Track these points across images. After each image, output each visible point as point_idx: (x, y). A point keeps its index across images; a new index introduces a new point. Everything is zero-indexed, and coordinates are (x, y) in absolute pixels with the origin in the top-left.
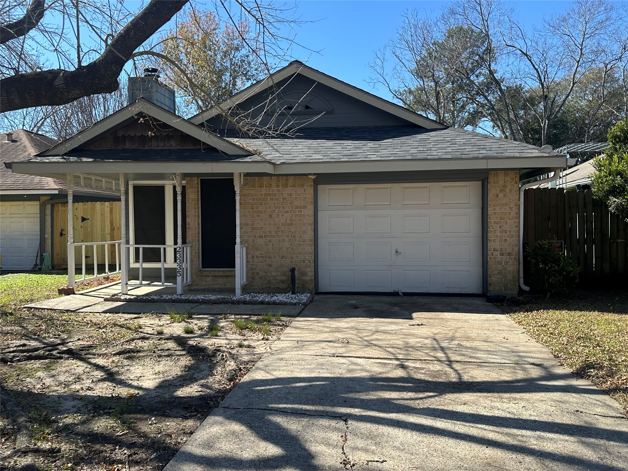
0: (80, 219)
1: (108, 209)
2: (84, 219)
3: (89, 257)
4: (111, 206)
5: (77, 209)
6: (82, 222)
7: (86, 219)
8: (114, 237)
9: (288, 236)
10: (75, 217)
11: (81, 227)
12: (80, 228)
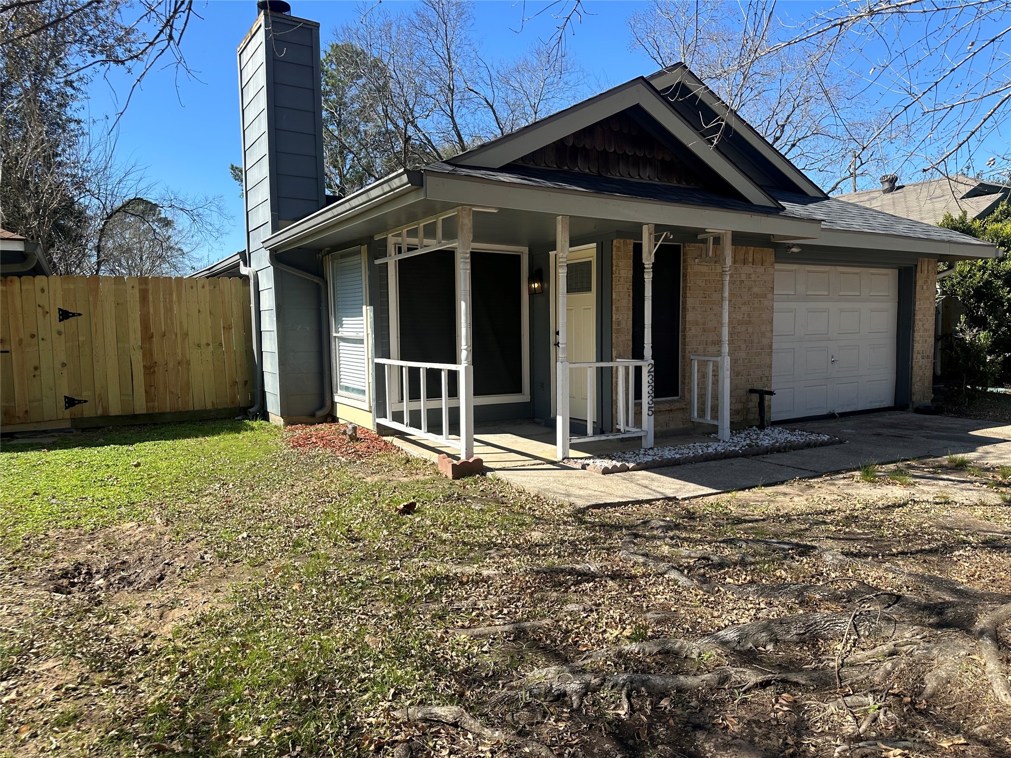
0: (55, 315)
1: (136, 292)
2: (64, 315)
3: (85, 401)
4: (143, 287)
5: (43, 290)
6: (60, 320)
7: (74, 315)
8: (152, 354)
9: (745, 340)
10: (39, 310)
11: (59, 333)
12: (55, 335)
